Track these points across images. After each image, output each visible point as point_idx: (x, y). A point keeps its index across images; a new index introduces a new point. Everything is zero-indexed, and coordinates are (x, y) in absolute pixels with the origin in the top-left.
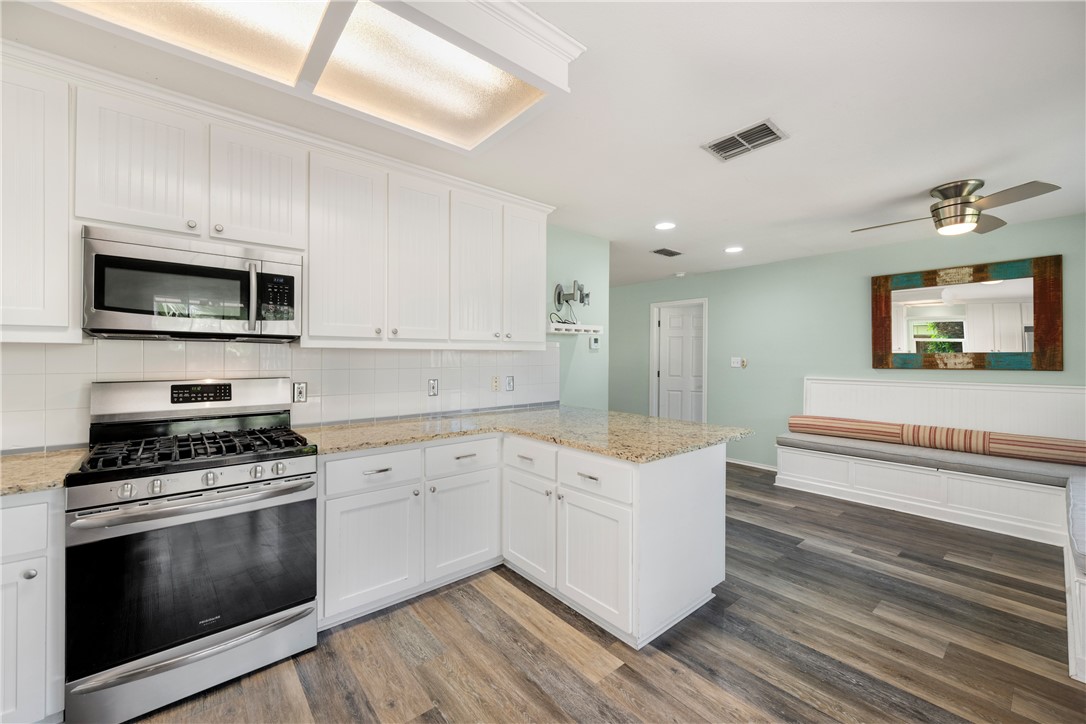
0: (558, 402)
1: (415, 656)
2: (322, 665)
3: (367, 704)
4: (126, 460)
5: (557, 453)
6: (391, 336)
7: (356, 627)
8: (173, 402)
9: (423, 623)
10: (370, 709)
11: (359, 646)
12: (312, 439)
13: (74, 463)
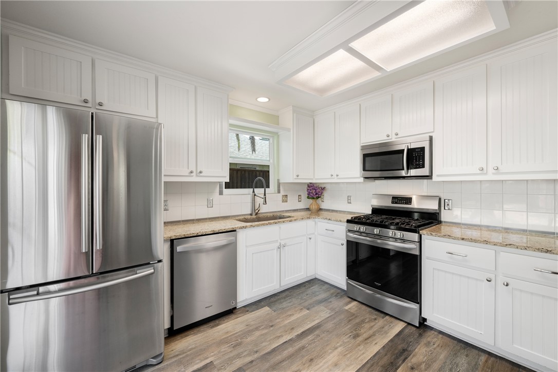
3: (406, 358)
8: (393, 203)
9: (480, 367)
10: (404, 360)
11: (435, 343)
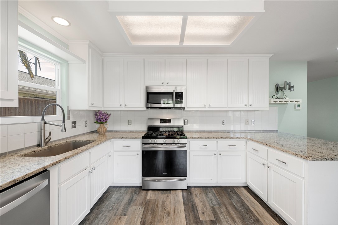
0: (277, 131)
1: (212, 203)
2: (188, 195)
3: (197, 209)
4: (151, 134)
5: (267, 150)
6: (209, 107)
7: (197, 188)
8: (160, 123)
9: (216, 194)
10: (197, 211)
11: (197, 193)
12: (186, 134)
13: (143, 134)
